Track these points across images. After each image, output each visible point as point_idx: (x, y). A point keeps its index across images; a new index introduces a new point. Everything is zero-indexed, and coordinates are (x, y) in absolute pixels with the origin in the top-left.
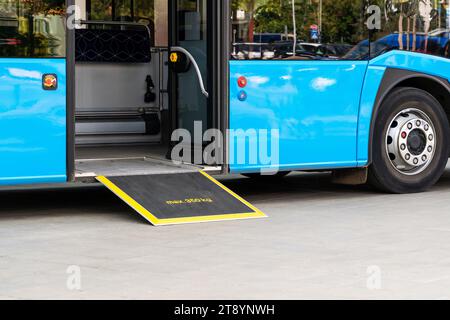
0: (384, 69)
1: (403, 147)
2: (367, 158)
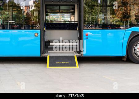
0: (131, 31)
1: (138, 52)
2: (126, 54)
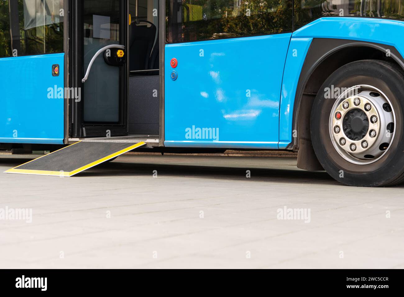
0: (311, 39)
1: (337, 129)
2: (291, 140)
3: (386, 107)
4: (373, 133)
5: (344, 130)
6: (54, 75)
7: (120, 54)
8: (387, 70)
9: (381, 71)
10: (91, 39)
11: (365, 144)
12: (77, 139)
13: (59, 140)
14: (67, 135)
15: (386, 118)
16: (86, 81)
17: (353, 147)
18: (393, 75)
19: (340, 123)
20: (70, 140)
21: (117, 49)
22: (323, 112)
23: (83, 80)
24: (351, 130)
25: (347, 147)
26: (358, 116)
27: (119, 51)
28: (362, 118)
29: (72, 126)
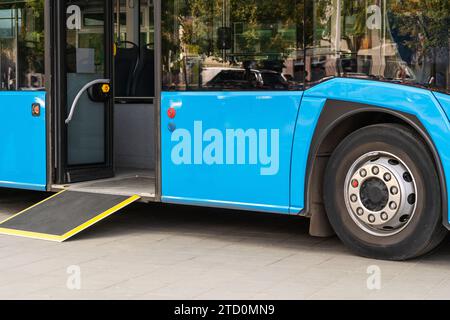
0: (324, 99)
1: (354, 198)
2: (303, 205)
3: (407, 177)
4: (393, 205)
5: (362, 199)
6: (34, 114)
7: (105, 89)
8: (407, 138)
9: (401, 138)
10: (74, 75)
11: (384, 216)
12: (61, 187)
13: (40, 186)
14: (50, 182)
15: (406, 189)
16: (70, 122)
17: (372, 218)
18: (414, 143)
19: (356, 191)
20: (53, 186)
21: (102, 84)
22: (338, 177)
23: (66, 121)
24: (369, 200)
25: (364, 218)
26: (376, 185)
27: (104, 86)
28: (381, 187)
29: (55, 171)
